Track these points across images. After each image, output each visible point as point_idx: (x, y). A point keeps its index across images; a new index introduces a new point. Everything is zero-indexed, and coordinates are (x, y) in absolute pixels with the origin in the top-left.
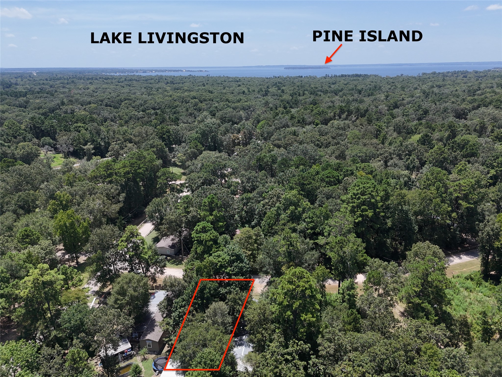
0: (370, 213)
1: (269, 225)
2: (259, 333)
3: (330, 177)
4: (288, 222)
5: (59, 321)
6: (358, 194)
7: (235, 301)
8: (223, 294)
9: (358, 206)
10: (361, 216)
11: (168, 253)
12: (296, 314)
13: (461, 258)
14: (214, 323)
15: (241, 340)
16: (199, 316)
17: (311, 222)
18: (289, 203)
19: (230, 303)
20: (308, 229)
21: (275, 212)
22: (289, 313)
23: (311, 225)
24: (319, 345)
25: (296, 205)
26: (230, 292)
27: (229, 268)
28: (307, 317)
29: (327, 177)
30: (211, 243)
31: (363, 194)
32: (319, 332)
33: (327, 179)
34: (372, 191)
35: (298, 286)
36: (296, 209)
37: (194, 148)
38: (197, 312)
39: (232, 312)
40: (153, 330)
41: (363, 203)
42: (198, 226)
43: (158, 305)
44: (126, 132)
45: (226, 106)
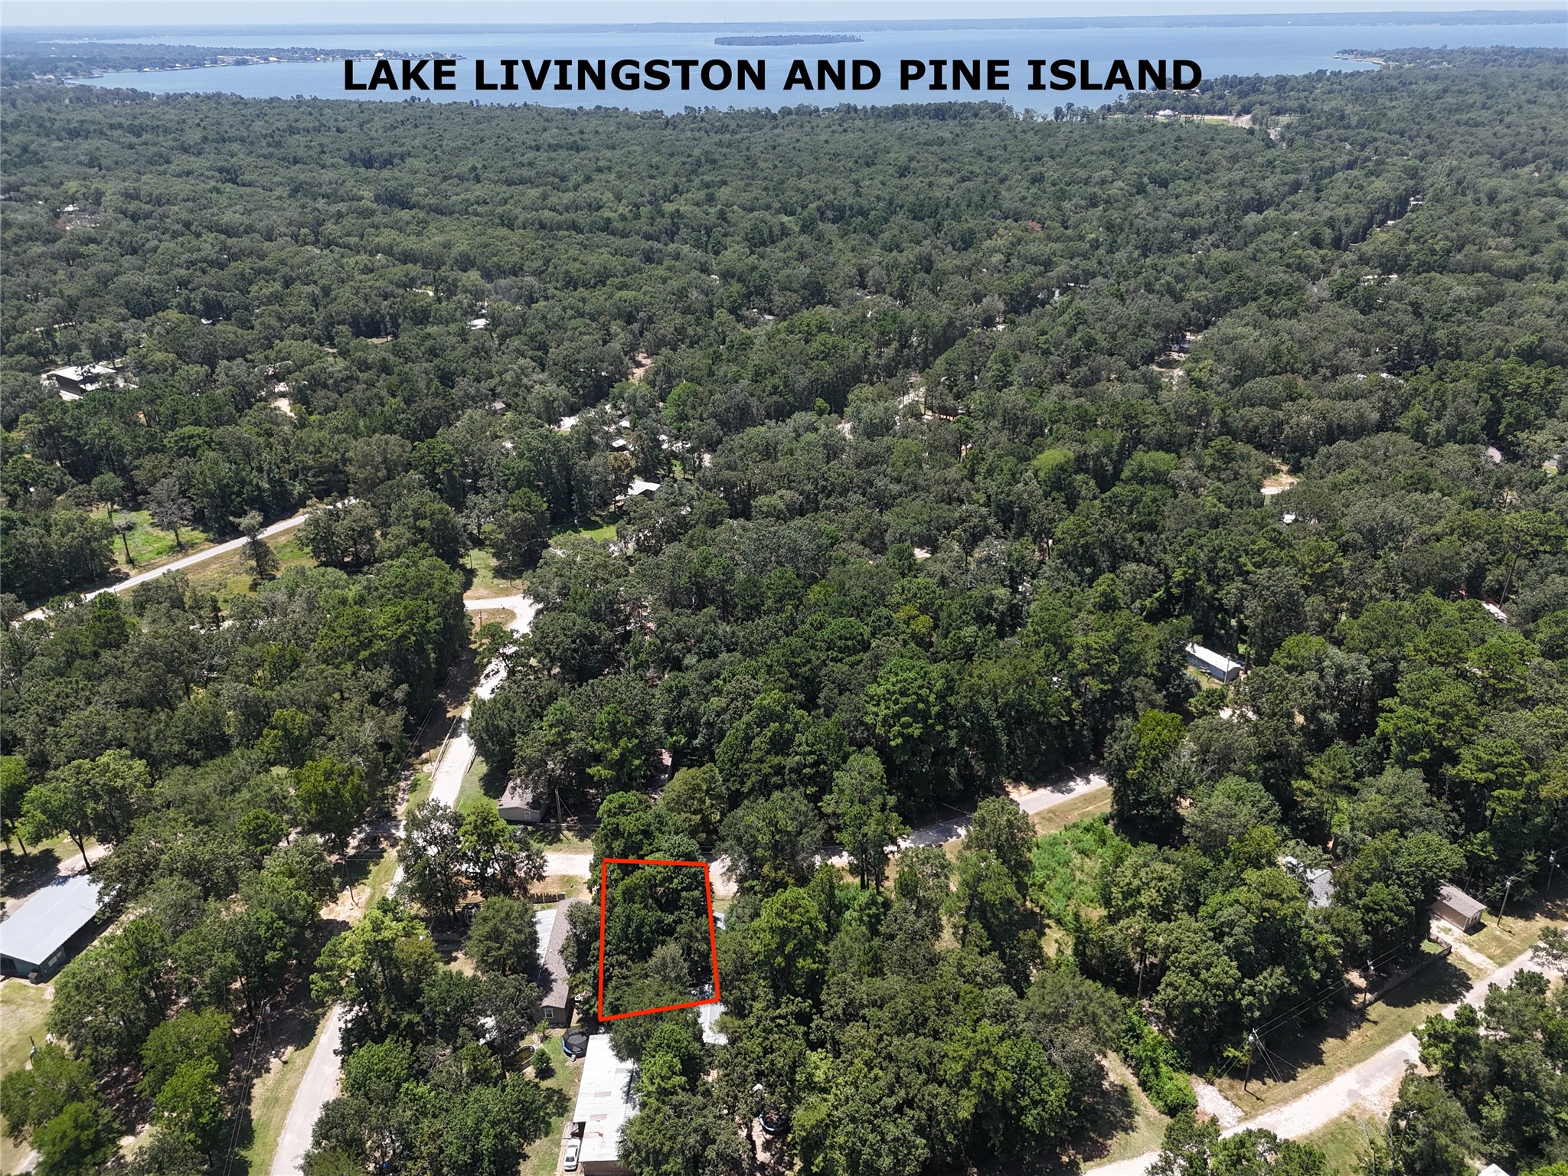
0: (916, 731)
1: (731, 760)
2: (735, 988)
3: (846, 639)
4: (768, 752)
5: (420, 1000)
6: (894, 693)
7: (690, 936)
8: (669, 925)
9: (897, 716)
10: (900, 734)
11: (527, 818)
12: (790, 959)
13: (1088, 781)
14: (665, 979)
15: (702, 992)
16: (637, 968)
17: (811, 753)
18: (766, 717)
19: (683, 940)
20: (805, 766)
21: (741, 735)
22: (779, 959)
23: (810, 759)
24: (823, 1003)
25: (781, 718)
26: (679, 921)
27: (676, 881)
28: (805, 963)
29: (840, 638)
30: (640, 837)
31: (903, 693)
32: (824, 982)
33: (840, 643)
34: (921, 687)
35: (791, 921)
36: (782, 726)
37: (523, 510)
38: (633, 962)
39: (687, 951)
40: (551, 989)
41: (905, 711)
42: (611, 801)
43: (561, 952)
44: (323, 445)
45: (570, 312)
